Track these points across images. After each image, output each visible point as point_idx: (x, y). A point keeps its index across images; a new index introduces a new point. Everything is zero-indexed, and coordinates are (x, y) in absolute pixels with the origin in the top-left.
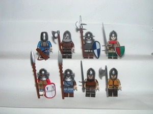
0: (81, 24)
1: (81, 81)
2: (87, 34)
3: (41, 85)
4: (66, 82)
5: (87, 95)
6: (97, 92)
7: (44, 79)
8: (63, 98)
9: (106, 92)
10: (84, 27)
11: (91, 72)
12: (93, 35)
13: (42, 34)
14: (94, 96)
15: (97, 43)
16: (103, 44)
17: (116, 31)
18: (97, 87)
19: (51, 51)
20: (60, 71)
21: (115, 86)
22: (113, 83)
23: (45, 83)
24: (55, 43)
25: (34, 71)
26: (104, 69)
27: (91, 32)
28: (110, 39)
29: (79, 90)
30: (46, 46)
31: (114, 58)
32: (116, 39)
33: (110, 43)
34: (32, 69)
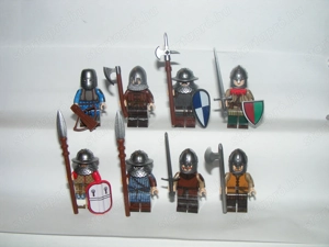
0: (167, 52)
1: (166, 177)
2: (180, 74)
3: (80, 185)
4: (135, 178)
5: (180, 208)
6: (202, 203)
8: (128, 215)
9: (220, 202)
10: (174, 58)
11: (189, 158)
12: (195, 75)
13: (84, 73)
14: (194, 209)
15: (202, 94)
16: (217, 97)
17: (244, 66)
18: (202, 190)
19: (104, 112)
20: (120, 156)
21: (242, 189)
22: (238, 182)
23: (90, 180)
24: (111, 94)
25: (66, 154)
26: (215, 151)
27: (191, 68)
28: (232, 85)
29: (162, 197)
30: (93, 100)
31: (241, 127)
32: (245, 85)
33: (231, 93)
34: (61, 151)
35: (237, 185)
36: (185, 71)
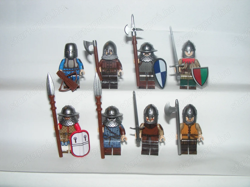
0: (134, 29)
1: (134, 126)
4: (108, 128)
5: (144, 152)
6: (161, 147)
7: (70, 123)
8: (103, 157)
10: (139, 34)
11: (151, 112)
12: (155, 47)
13: (67, 47)
15: (161, 63)
16: (172, 64)
18: (162, 137)
19: (83, 77)
20: (97, 110)
22: (189, 130)
23: (72, 130)
24: (90, 62)
25: (53, 109)
26: (173, 105)
27: (151, 43)
28: (184, 55)
30: (74, 67)
31: (190, 88)
32: (194, 55)
35: (189, 132)
36: (147, 44)
